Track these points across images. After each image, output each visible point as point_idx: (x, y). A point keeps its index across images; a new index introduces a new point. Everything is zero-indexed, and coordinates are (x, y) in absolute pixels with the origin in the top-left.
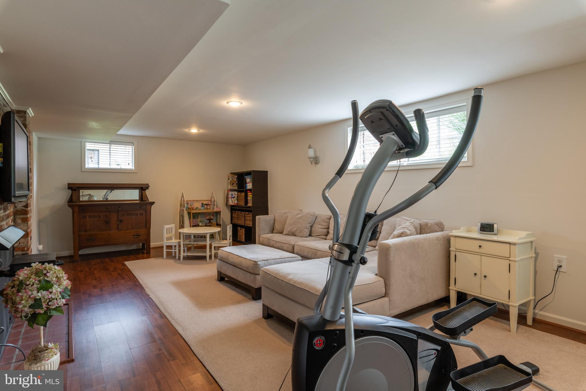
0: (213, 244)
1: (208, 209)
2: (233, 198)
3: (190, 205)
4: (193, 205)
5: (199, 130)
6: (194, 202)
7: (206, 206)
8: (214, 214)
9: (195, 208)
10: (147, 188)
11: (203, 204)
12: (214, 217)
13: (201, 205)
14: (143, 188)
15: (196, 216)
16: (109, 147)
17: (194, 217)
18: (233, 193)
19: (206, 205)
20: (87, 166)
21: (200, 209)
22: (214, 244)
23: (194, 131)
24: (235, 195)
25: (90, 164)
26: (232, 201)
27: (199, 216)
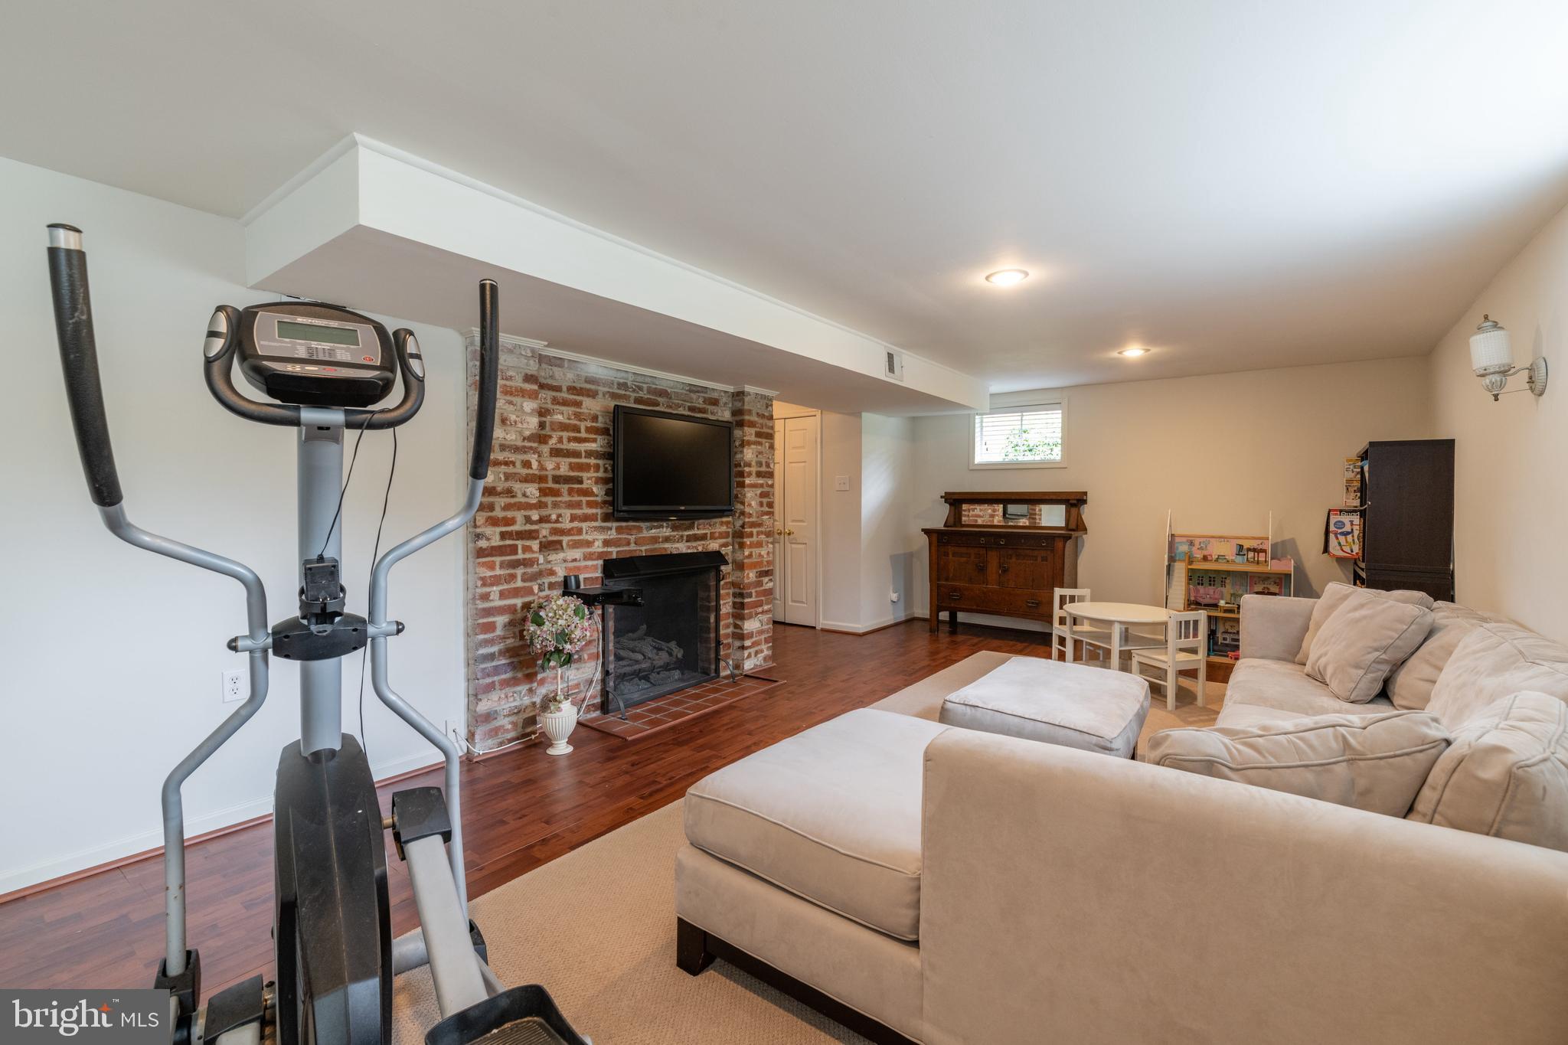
0: (1136, 656)
1: (1258, 562)
2: (1346, 534)
3: (1197, 545)
4: (1208, 548)
5: (1149, 348)
6: (1210, 539)
7: (1251, 554)
8: (1281, 579)
9: (1215, 557)
10: (1084, 502)
11: (1241, 547)
12: (1280, 588)
13: (1235, 550)
14: (1075, 502)
15: (1218, 581)
16: (1020, 418)
17: (1210, 581)
18: (1346, 519)
19: (1254, 550)
20: (977, 461)
21: (1233, 561)
22: (1138, 654)
23: (1134, 352)
24: (1352, 524)
25: (981, 456)
26: (1339, 544)
27: (1227, 581)
